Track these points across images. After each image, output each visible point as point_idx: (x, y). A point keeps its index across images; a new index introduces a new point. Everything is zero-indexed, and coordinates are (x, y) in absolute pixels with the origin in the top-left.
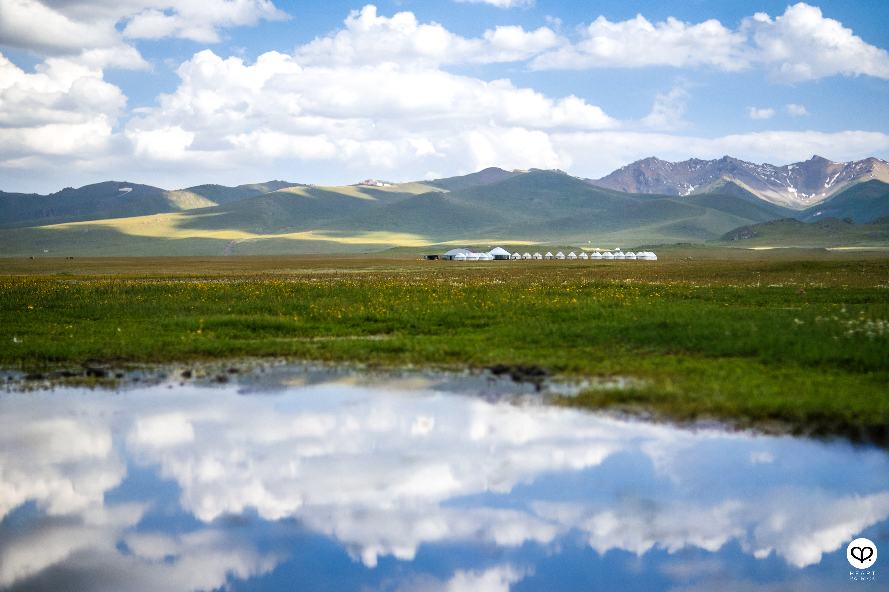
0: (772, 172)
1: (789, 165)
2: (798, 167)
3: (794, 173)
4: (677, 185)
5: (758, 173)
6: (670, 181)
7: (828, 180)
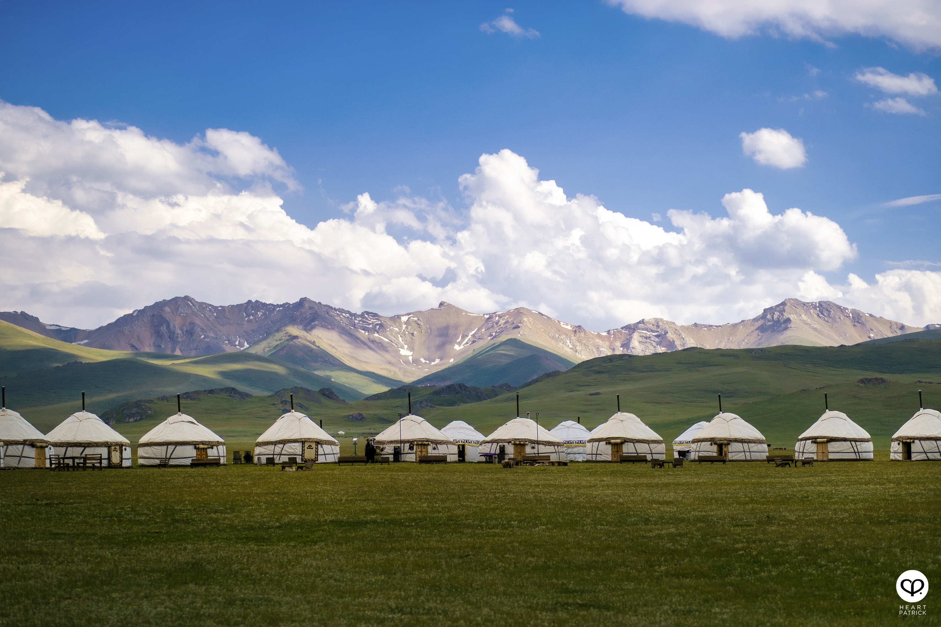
0: (377, 325)
1: (403, 316)
2: (416, 319)
3: (409, 327)
4: (224, 342)
5: (354, 325)
6: (212, 335)
7: (460, 339)
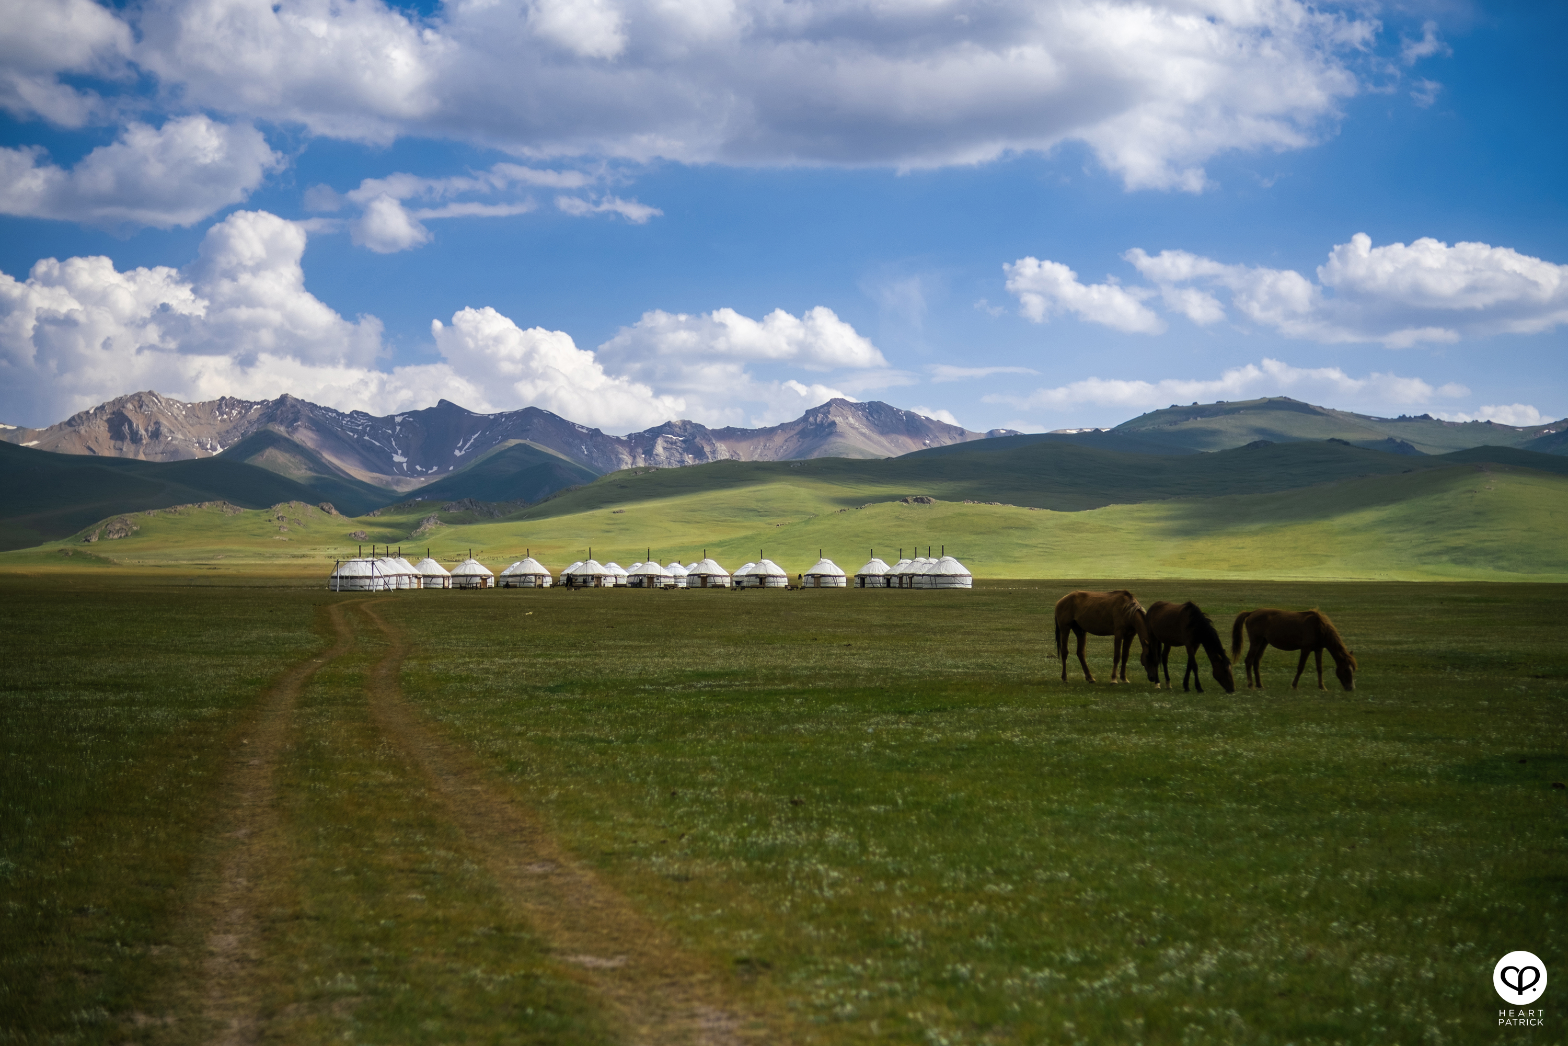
0: (367, 426)
1: (397, 416)
2: (411, 419)
3: (404, 429)
4: (193, 445)
5: (341, 427)
6: (180, 436)
7: (461, 443)
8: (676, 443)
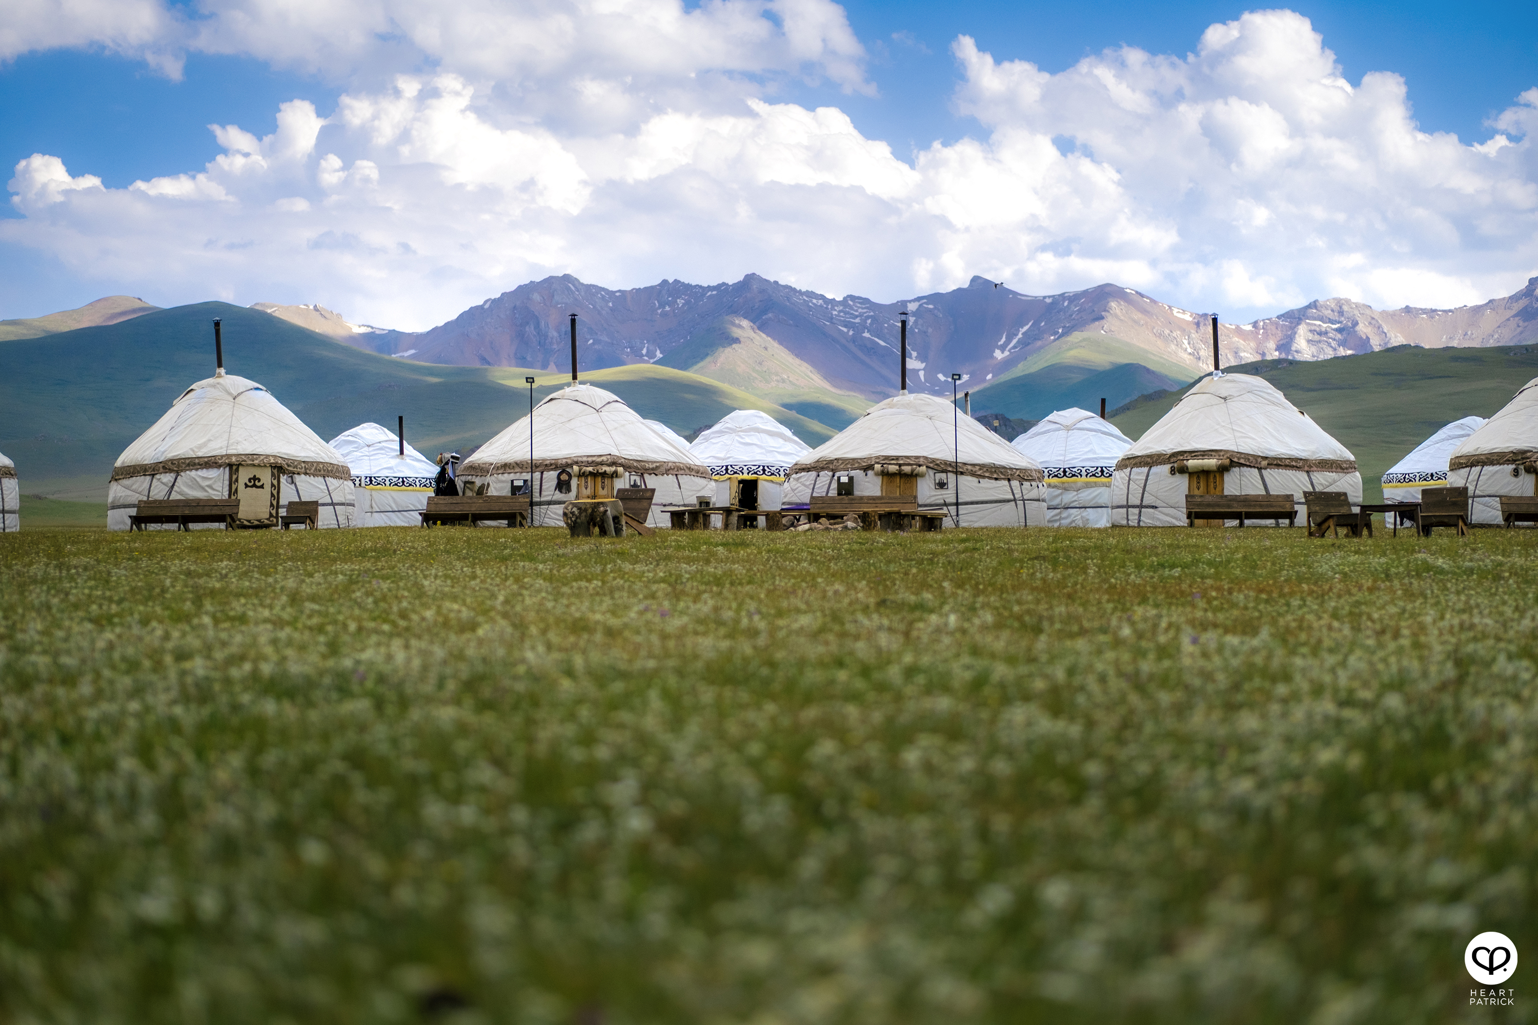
0: (868, 317)
1: (910, 301)
2: (931, 306)
3: (920, 322)
4: (623, 350)
5: (831, 319)
6: (605, 338)
7: (1004, 339)
8: (1326, 333)
